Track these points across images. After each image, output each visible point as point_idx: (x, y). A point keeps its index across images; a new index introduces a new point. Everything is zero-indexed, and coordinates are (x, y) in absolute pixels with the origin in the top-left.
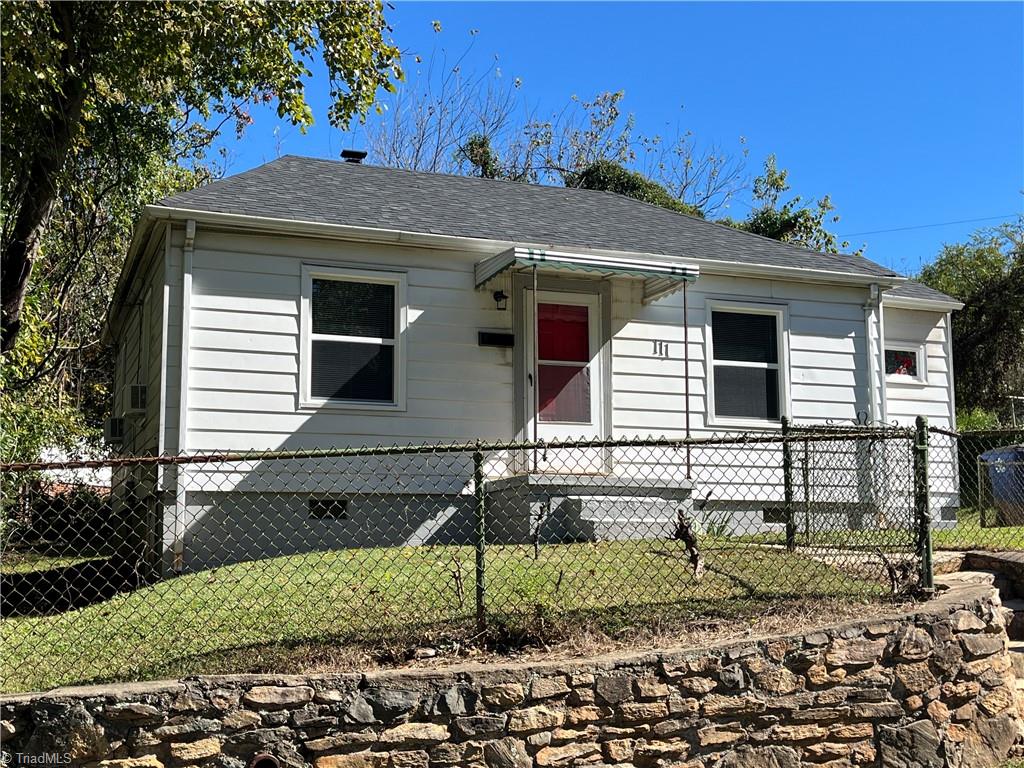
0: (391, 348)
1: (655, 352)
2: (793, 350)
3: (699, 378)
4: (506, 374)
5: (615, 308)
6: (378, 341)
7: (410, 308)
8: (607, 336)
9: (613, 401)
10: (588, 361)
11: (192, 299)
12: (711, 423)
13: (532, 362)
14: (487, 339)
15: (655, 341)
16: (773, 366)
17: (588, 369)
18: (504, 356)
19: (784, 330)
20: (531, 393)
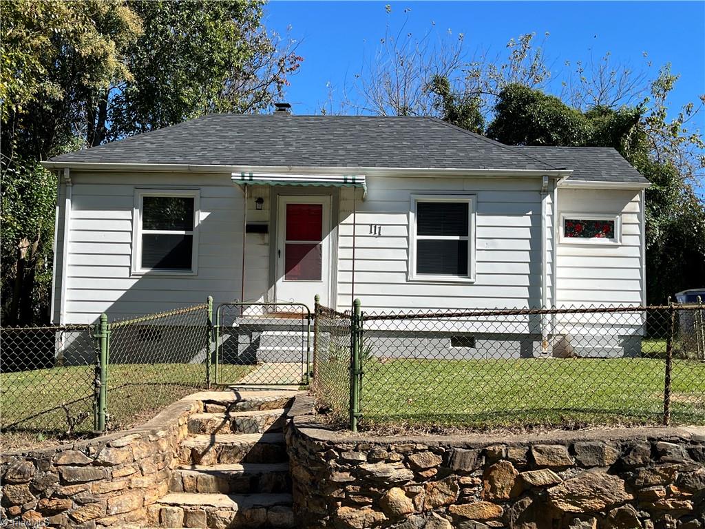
0: (191, 237)
1: (371, 232)
2: (479, 226)
3: (404, 249)
4: (265, 250)
5: (343, 205)
6: (183, 232)
7: (202, 211)
8: (336, 223)
9: (338, 266)
10: (321, 240)
11: (71, 213)
12: (411, 279)
13: (281, 243)
14: (251, 229)
15: (371, 225)
16: (464, 238)
17: (321, 245)
18: (263, 239)
19: (473, 213)
20: (281, 262)
